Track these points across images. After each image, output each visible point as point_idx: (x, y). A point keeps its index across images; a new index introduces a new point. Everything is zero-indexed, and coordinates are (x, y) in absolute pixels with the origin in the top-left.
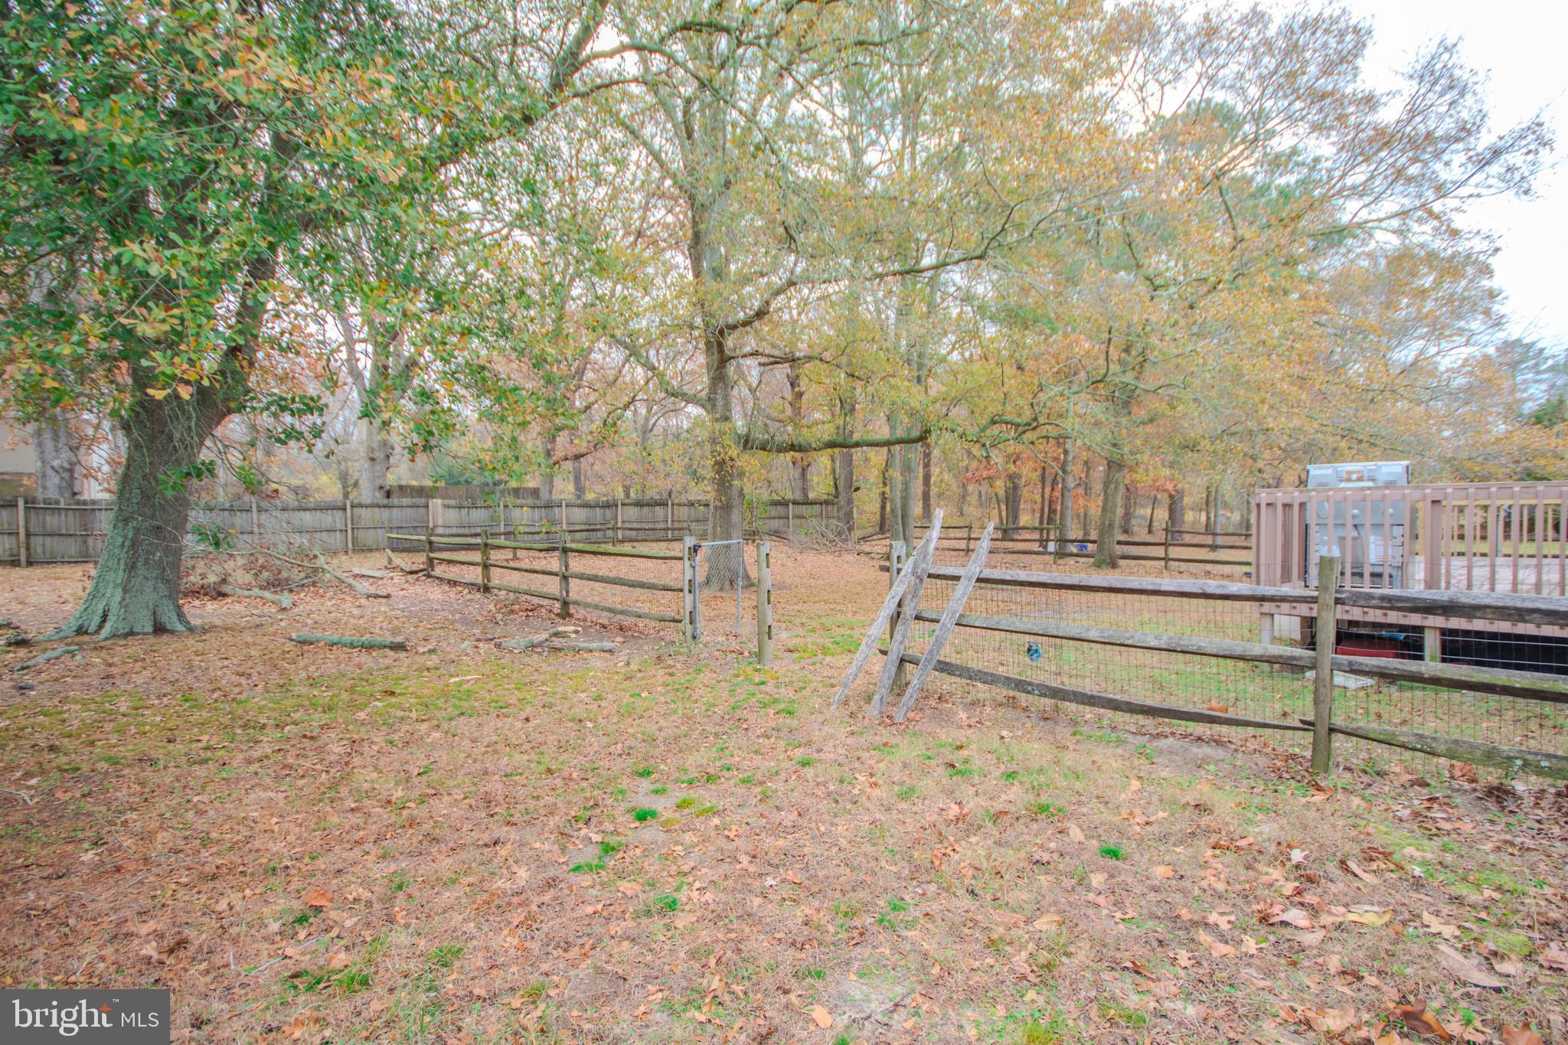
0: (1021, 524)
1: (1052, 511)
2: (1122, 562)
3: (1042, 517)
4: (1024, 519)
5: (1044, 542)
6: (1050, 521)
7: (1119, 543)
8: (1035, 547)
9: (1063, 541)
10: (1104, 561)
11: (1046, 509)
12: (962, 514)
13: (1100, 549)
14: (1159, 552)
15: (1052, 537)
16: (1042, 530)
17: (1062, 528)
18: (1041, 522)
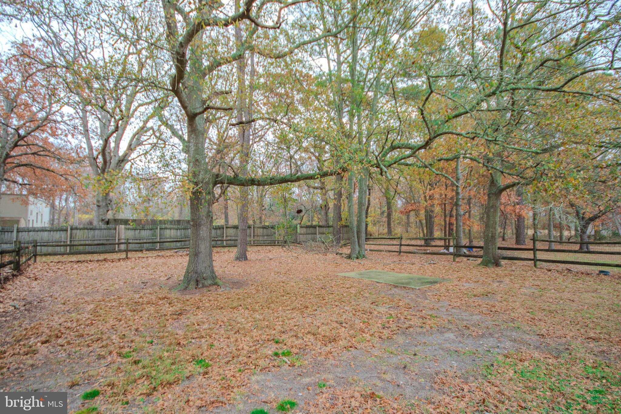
0: (435, 236)
1: (451, 230)
2: (503, 262)
3: (445, 232)
4: (437, 234)
5: (447, 247)
6: (450, 234)
7: (499, 248)
8: (443, 250)
9: (458, 247)
10: (490, 262)
11: (447, 229)
12: (407, 232)
13: (486, 253)
14: (530, 255)
15: (452, 244)
16: (445, 240)
17: (457, 238)
18: (445, 235)
